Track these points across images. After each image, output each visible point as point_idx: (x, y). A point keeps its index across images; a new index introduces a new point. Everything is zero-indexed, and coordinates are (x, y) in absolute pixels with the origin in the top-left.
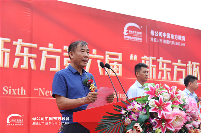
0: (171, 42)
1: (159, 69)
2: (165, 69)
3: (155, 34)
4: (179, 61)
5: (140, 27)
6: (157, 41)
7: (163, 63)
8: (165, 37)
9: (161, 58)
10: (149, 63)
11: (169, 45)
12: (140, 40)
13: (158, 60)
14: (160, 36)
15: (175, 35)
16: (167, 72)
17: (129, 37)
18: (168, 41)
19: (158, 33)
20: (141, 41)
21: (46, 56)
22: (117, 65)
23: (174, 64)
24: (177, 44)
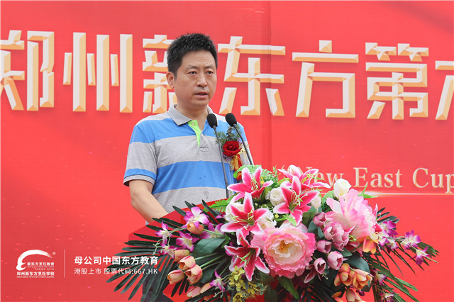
21: (311, 78)
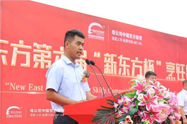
0: (130, 41)
1: (120, 65)
2: (125, 65)
3: (116, 33)
4: (137, 58)
5: (102, 26)
6: (117, 40)
7: (123, 60)
8: (124, 36)
9: (121, 56)
10: (111, 60)
11: (128, 44)
12: (102, 39)
13: (119, 57)
14: (120, 35)
15: (133, 35)
16: (127, 68)
17: (93, 36)
18: (127, 40)
19: (118, 33)
20: (104, 40)
22: (82, 62)
23: (132, 61)
24: (135, 43)
